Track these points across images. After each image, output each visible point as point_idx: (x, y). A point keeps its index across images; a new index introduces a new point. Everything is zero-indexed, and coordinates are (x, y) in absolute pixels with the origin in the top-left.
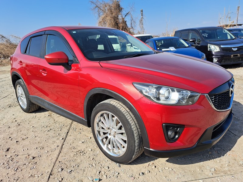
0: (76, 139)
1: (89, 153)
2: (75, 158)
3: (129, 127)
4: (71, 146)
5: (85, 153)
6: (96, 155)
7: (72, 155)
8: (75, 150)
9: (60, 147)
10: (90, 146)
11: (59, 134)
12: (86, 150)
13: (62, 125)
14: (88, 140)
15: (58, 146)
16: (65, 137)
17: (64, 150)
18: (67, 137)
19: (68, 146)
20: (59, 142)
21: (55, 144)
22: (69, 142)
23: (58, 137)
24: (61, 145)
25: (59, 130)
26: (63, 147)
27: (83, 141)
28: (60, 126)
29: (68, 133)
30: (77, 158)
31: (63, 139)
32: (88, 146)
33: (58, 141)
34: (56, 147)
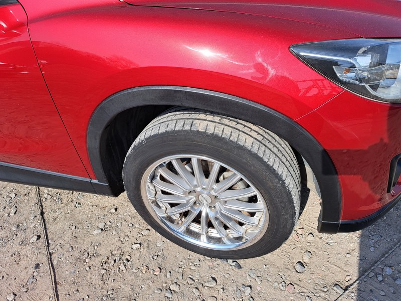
0: (80, 227)
1: (138, 254)
2: (110, 284)
3: (279, 185)
4: (76, 253)
5: (128, 261)
6: (159, 254)
7: (96, 280)
8: (97, 261)
9: (45, 267)
10: (128, 234)
11: (18, 226)
12: (126, 248)
13: (13, 196)
14: (112, 217)
15: (37, 266)
16: (40, 229)
17: (65, 272)
18: (47, 226)
19: (67, 254)
20: (33, 252)
21: (23, 263)
22: (62, 242)
23: (21, 235)
24: (44, 259)
25: (12, 214)
26: (55, 263)
27: (102, 226)
28: (8, 199)
29: (45, 215)
30: (116, 284)
31: (39, 237)
32: (122, 235)
33: (28, 250)
34: (31, 270)
